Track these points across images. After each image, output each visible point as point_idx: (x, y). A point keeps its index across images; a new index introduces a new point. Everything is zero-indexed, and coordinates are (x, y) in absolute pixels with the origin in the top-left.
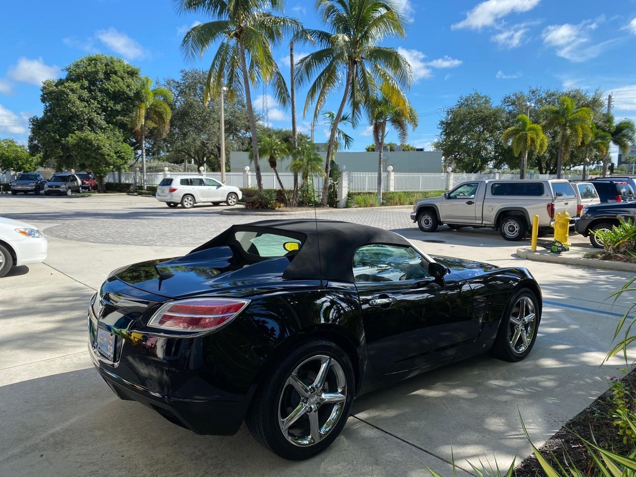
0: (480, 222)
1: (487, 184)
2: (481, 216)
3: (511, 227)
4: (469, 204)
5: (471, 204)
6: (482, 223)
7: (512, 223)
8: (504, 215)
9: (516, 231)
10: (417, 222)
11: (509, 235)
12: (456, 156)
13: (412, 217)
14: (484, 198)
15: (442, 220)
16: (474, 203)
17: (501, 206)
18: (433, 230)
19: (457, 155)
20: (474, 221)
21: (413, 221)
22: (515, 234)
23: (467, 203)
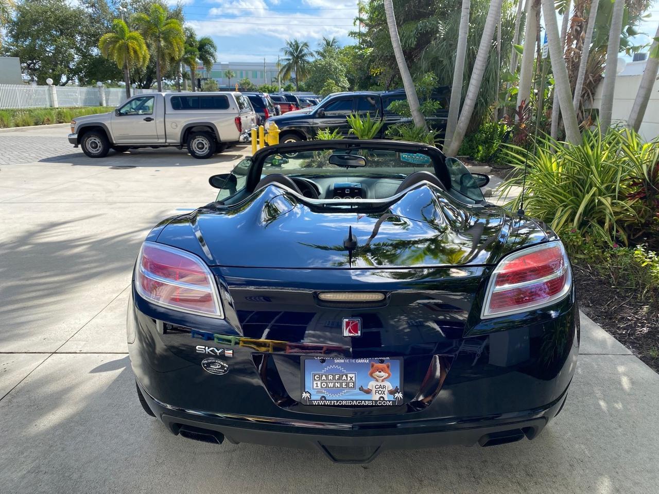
0: (163, 141)
1: (164, 98)
2: (164, 134)
3: (200, 144)
4: (147, 121)
5: (150, 121)
6: (166, 142)
7: (200, 139)
8: (189, 133)
9: (206, 148)
10: (80, 146)
11: (199, 152)
12: (29, 65)
13: (71, 141)
14: (165, 114)
15: (114, 142)
16: (153, 119)
17: (185, 122)
18: (104, 154)
19: (31, 63)
20: (156, 141)
21: (74, 145)
22: (206, 151)
23: (144, 120)
